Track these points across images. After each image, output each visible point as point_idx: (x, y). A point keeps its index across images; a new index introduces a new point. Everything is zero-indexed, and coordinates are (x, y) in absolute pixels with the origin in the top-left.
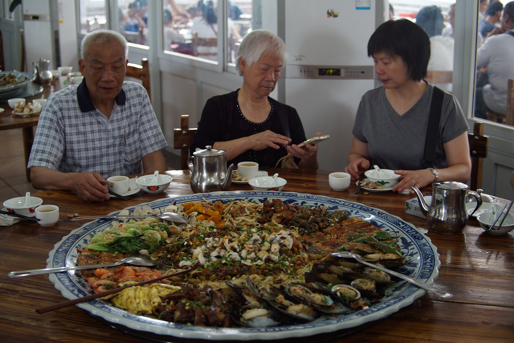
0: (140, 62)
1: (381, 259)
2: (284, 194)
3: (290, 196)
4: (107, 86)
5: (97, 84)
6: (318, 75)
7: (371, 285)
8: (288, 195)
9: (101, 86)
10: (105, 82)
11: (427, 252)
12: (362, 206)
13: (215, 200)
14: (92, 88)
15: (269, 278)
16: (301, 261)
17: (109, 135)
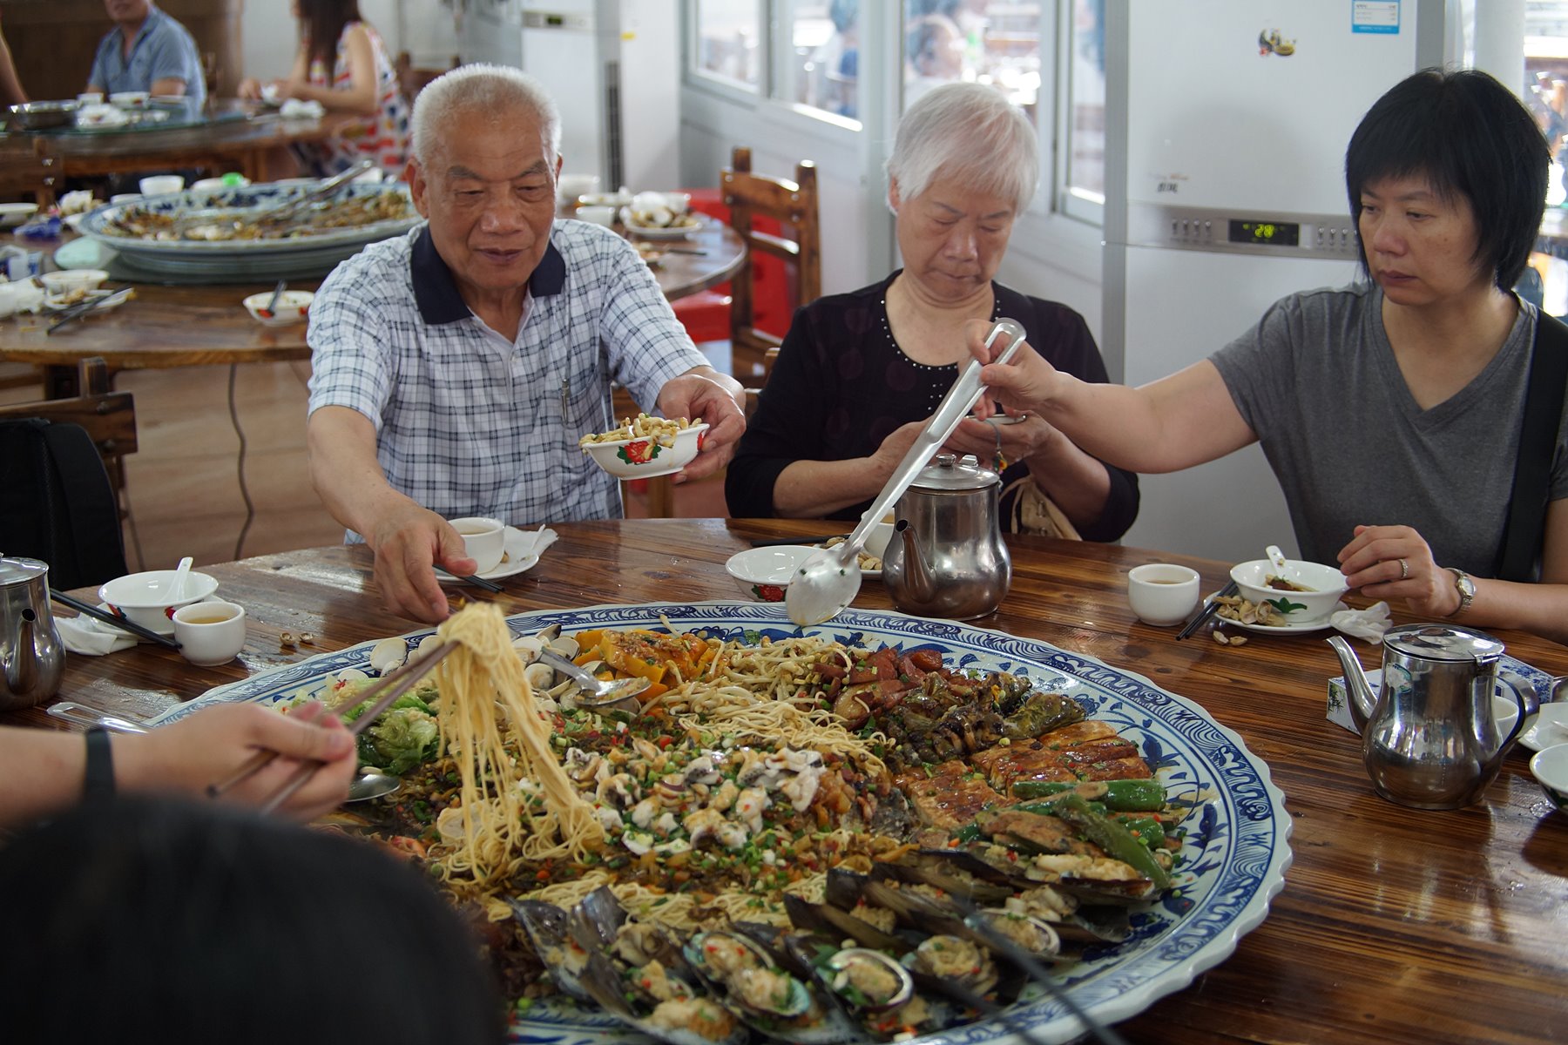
0: (792, 172)
1: (1077, 876)
2: (921, 624)
3: (935, 634)
4: (500, 246)
5: (467, 241)
6: (1227, 242)
7: (964, 963)
8: (932, 631)
9: (482, 247)
10: (495, 234)
11: (1248, 869)
12: (1140, 686)
13: (700, 626)
14: (452, 254)
15: (680, 899)
16: (817, 853)
17: (517, 396)
